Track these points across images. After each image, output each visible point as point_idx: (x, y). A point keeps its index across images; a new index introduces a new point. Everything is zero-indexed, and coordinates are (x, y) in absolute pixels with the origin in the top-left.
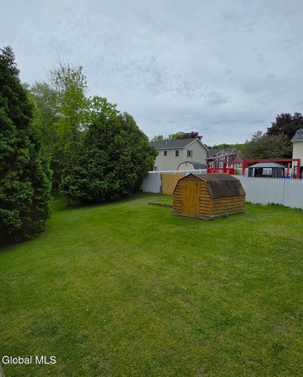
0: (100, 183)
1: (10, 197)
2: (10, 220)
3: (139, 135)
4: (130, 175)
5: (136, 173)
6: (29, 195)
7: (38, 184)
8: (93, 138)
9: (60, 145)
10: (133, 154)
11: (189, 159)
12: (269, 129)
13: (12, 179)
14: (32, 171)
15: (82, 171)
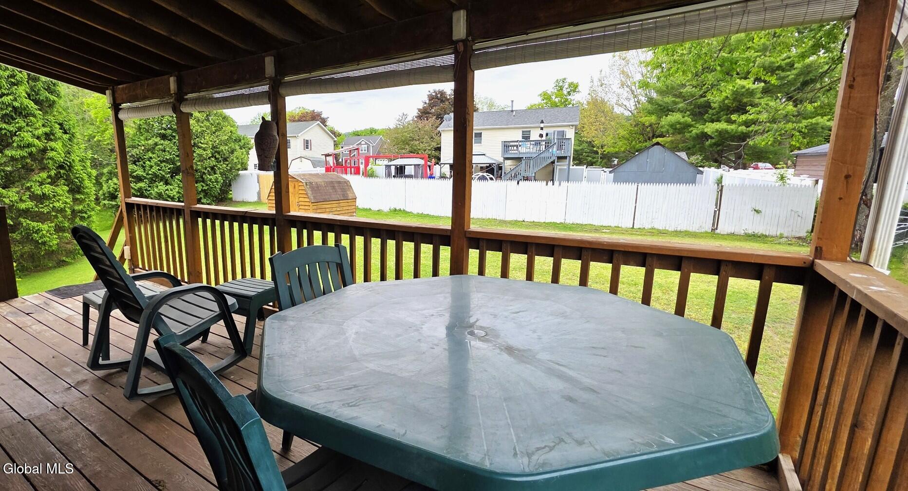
0: (166, 188)
1: (40, 206)
2: (43, 236)
3: (223, 118)
4: (211, 177)
5: (221, 173)
6: (66, 203)
7: (76, 189)
8: (151, 123)
9: (95, 133)
10: (214, 147)
11: (307, 153)
12: (419, 110)
13: (41, 184)
14: (67, 172)
15: (136, 171)
